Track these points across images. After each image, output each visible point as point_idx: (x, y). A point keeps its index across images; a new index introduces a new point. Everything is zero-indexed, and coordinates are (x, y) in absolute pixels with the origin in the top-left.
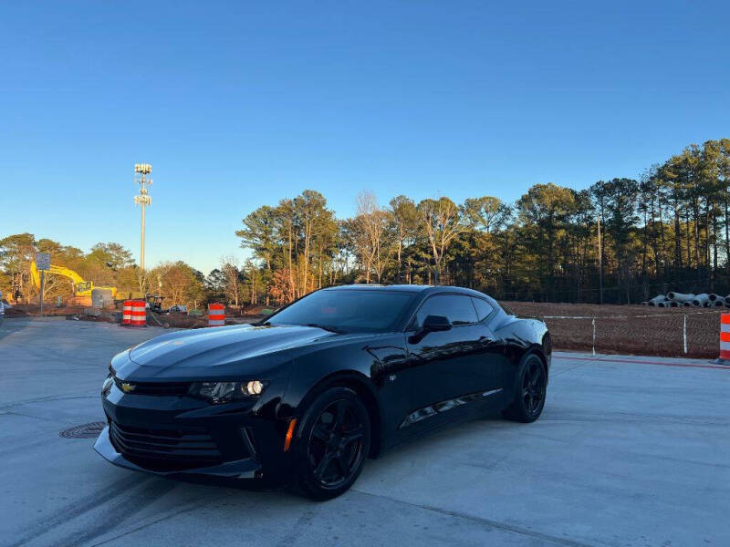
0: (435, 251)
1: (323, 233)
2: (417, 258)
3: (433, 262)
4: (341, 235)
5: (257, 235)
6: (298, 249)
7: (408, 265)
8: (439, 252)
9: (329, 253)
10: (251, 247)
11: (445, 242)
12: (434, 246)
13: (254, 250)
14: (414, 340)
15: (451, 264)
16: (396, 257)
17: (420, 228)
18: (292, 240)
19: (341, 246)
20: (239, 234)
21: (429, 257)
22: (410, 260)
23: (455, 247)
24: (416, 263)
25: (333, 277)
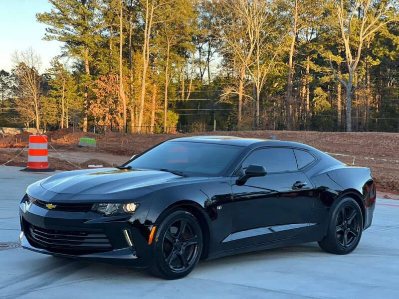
0: (348, 52)
1: (172, 18)
2: (320, 61)
3: (344, 69)
4: (200, 21)
5: (68, 20)
6: (135, 41)
7: (305, 70)
8: (354, 52)
9: (181, 51)
10: (61, 39)
11: (365, 37)
12: (347, 42)
13: (63, 44)
14: (240, 183)
15: (375, 72)
16: (286, 60)
17: (327, 13)
18: (124, 30)
19: (200, 39)
20: (42, 18)
21: (339, 59)
22: (309, 64)
23: (382, 44)
24: (317, 69)
25: (187, 88)
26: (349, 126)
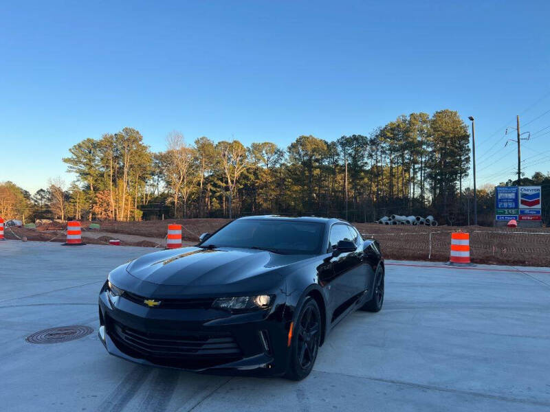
0: (229, 181)
1: (139, 162)
2: (215, 185)
3: (227, 189)
4: (153, 165)
5: (81, 162)
6: (119, 174)
7: (207, 190)
8: (232, 182)
9: (143, 178)
10: (77, 172)
11: (237, 174)
12: (228, 176)
13: (78, 174)
15: (240, 191)
16: (199, 184)
17: (218, 162)
18: (113, 168)
19: (153, 174)
20: (66, 161)
21: (224, 185)
22: (209, 187)
23: (244, 178)
24: (214, 189)
25: (146, 198)
26: (231, 216)
